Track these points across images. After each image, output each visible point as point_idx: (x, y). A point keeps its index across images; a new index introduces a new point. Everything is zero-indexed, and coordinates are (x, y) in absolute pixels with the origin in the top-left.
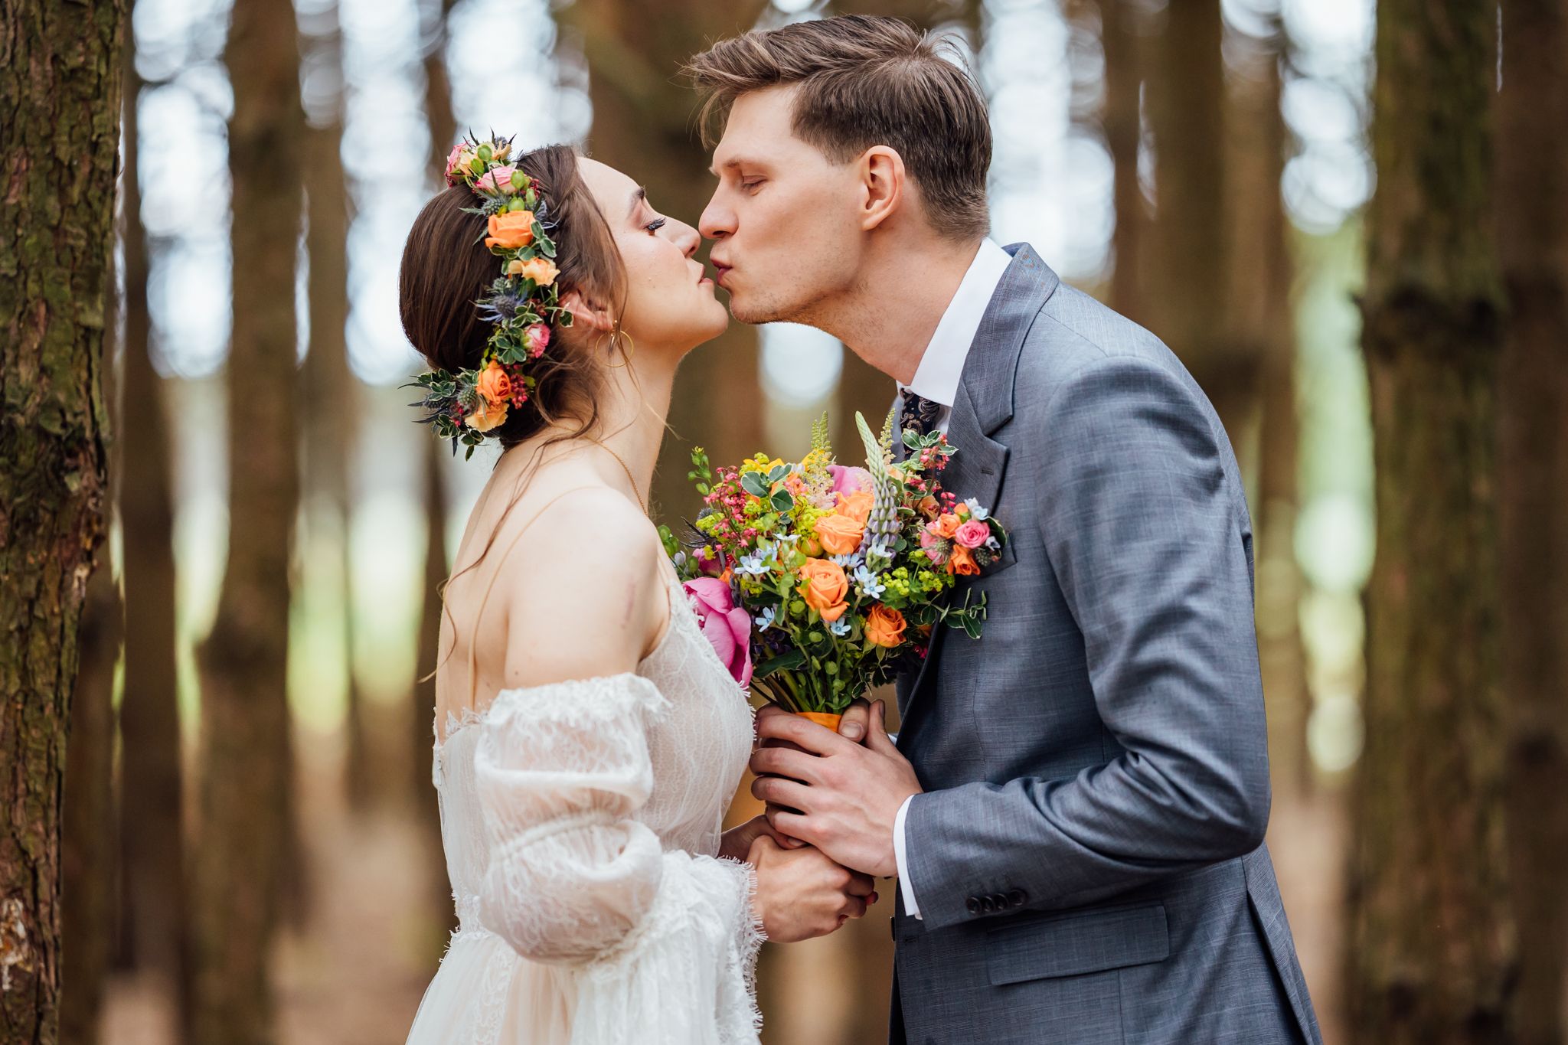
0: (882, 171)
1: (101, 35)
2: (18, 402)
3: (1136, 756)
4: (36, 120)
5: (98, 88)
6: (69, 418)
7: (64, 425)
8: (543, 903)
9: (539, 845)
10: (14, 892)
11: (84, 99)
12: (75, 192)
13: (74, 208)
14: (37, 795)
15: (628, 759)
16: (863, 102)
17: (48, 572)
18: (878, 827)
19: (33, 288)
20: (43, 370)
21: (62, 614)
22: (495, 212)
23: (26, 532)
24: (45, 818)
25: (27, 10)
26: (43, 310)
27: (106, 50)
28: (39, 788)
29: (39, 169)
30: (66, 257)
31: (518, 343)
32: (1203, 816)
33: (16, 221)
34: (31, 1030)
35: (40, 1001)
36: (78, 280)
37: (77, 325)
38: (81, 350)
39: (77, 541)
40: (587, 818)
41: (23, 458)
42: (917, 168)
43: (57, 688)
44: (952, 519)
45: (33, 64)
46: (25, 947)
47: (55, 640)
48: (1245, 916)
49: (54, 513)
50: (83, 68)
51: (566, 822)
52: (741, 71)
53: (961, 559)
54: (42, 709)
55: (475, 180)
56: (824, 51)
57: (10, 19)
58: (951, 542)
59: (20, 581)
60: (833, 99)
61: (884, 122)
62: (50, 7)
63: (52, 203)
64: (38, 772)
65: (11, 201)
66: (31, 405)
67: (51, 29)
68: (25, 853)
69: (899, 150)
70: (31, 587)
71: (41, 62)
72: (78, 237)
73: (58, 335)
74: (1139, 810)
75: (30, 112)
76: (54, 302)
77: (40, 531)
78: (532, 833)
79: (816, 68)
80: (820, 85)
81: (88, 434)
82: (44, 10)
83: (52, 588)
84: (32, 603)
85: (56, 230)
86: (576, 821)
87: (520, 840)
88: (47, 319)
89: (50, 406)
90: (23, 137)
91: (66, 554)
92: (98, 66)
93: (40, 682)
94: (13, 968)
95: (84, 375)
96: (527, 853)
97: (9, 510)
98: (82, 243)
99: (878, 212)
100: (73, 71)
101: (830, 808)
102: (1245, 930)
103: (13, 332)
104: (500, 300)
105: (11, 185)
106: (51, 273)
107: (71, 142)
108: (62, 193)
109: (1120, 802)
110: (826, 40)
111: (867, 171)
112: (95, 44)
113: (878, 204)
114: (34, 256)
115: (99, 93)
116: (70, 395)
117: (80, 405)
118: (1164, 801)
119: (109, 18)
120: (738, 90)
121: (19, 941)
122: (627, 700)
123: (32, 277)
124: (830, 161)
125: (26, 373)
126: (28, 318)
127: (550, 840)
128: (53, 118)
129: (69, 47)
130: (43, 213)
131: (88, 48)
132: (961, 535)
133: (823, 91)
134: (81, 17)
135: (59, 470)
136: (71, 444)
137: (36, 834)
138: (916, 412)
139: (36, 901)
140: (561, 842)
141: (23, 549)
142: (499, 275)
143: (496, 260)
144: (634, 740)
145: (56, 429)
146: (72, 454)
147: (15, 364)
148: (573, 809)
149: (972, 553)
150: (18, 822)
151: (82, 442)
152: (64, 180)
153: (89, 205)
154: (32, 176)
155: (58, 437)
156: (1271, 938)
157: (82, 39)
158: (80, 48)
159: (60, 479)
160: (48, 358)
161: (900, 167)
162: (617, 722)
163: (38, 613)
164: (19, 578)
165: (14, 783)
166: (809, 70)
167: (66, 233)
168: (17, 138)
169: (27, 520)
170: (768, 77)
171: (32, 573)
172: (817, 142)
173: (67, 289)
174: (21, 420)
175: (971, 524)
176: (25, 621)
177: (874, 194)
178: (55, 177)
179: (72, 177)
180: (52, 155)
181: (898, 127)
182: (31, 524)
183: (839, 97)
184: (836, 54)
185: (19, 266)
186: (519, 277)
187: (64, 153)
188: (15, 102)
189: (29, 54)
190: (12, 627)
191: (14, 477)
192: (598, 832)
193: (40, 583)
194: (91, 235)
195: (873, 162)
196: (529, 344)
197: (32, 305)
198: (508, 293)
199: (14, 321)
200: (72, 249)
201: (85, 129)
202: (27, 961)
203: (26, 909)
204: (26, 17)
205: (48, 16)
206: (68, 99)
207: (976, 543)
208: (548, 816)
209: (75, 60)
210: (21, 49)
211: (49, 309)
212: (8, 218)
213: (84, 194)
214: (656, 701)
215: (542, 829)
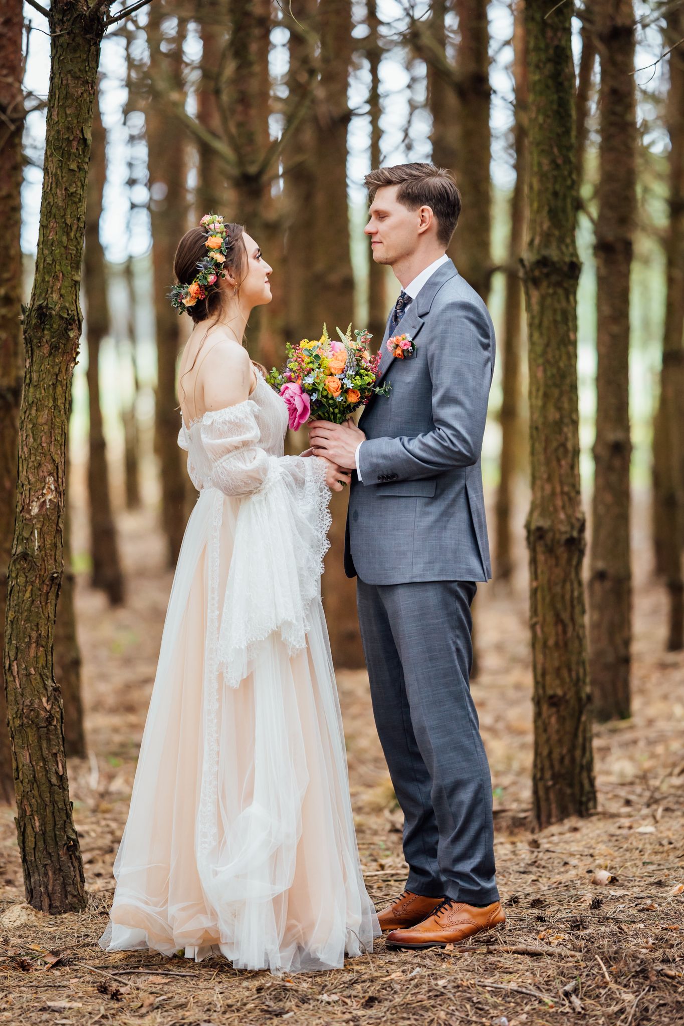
0: (425, 214)
1: (81, 181)
2: (53, 306)
3: (439, 429)
4: (59, 210)
5: (80, 199)
6: (70, 312)
7: (68, 314)
8: (232, 479)
9: (227, 461)
10: (51, 474)
11: (75, 203)
12: (72, 235)
13: (72, 240)
14: (58, 441)
15: (252, 428)
16: (420, 191)
17: (62, 365)
18: (350, 452)
19: (58, 267)
20: (61, 295)
21: (67, 379)
22: (211, 236)
23: (55, 351)
24: (61, 449)
25: (56, 173)
26: (61, 275)
27: (83, 186)
28: (59, 439)
29: (60, 227)
30: (69, 257)
31: (206, 279)
32: (456, 450)
33: (52, 245)
34: (56, 522)
35: (59, 512)
36: (73, 265)
37: (72, 280)
38: (73, 289)
39: (72, 354)
40: (241, 450)
41: (54, 326)
42: (437, 213)
43: (65, 404)
44: (400, 338)
45: (58, 191)
46: (54, 493)
47: (64, 388)
48: (463, 491)
49: (65, 345)
50: (75, 192)
51: (235, 452)
52: (380, 180)
53: (399, 352)
54: (60, 411)
55: (208, 225)
56: (407, 174)
57: (50, 175)
58: (397, 346)
59: (53, 368)
60: (410, 190)
61: (427, 198)
62: (64, 171)
63: (65, 239)
64: (59, 433)
65: (50, 238)
66: (57, 308)
67: (64, 179)
68: (54, 461)
69: (431, 207)
70: (56, 370)
71: (61, 190)
72: (73, 250)
73: (66, 284)
74: (437, 447)
75: (57, 207)
76: (65, 272)
77: (60, 351)
78: (225, 458)
79: (405, 180)
80: (406, 185)
81: (76, 318)
82: (62, 173)
83: (63, 370)
84: (57, 375)
85: (65, 247)
86: (238, 451)
87: (221, 460)
88: (63, 278)
89: (63, 308)
90: (55, 216)
91: (68, 359)
92: (80, 191)
93: (60, 402)
94: (50, 500)
95: (74, 297)
96: (224, 464)
97: (50, 343)
98: (74, 252)
99: (424, 228)
100: (72, 193)
101: (335, 447)
102: (463, 496)
103: (51, 282)
104: (204, 263)
105: (50, 232)
106: (64, 262)
107: (71, 217)
108: (68, 234)
109: (432, 443)
110: (408, 171)
111: (421, 214)
112: (79, 184)
113: (424, 225)
114: (58, 256)
115: (80, 201)
116: (70, 305)
117: (73, 308)
118: (446, 444)
119: (84, 175)
120: (378, 187)
121: (52, 491)
122: (248, 409)
123: (58, 264)
124: (409, 210)
125: (55, 296)
126: (56, 278)
127: (231, 459)
128: (65, 210)
129: (71, 185)
130: (61, 242)
131: (77, 185)
132: (401, 344)
133: (407, 188)
134: (75, 175)
135: (67, 330)
136: (71, 321)
137: (58, 454)
138: (403, 298)
139: (58, 477)
140: (235, 459)
141: (54, 357)
142: (207, 256)
143: (207, 251)
144: (252, 422)
145: (66, 316)
146: (71, 324)
147: (52, 293)
148: (237, 448)
149: (403, 351)
150: (52, 450)
151: (74, 320)
152: (69, 230)
153: (77, 239)
154: (58, 229)
155: (66, 319)
156: (470, 500)
157: (75, 182)
158: (74, 185)
159: (67, 333)
160: (63, 291)
161: (431, 213)
162: (246, 417)
163: (59, 379)
164: (53, 367)
165: (51, 437)
166: (403, 180)
167: (69, 249)
168: (52, 216)
169: (56, 347)
170: (389, 183)
171: (57, 365)
172: (404, 204)
173: (69, 268)
174: (54, 313)
175: (406, 341)
176: (54, 381)
177: (423, 221)
178: (65, 230)
179: (71, 229)
180: (65, 222)
181: (431, 200)
182: (57, 348)
183: (412, 189)
184: (411, 175)
185: (53, 260)
186: (213, 258)
187: (69, 222)
188: (52, 204)
189: (57, 187)
190: (50, 383)
191: (51, 332)
192: (245, 453)
193: (60, 368)
194: (77, 249)
195: (423, 211)
196: (209, 280)
197: (58, 273)
198: (207, 261)
199: (51, 279)
200: (71, 254)
201: (76, 213)
202: (55, 498)
203: (55, 480)
204: (56, 174)
205: (63, 175)
206: (70, 203)
207: (405, 348)
208: (229, 451)
209: (72, 190)
210: (54, 185)
211: (63, 275)
212: (49, 243)
213: (75, 235)
214: (257, 408)
215: (228, 456)
